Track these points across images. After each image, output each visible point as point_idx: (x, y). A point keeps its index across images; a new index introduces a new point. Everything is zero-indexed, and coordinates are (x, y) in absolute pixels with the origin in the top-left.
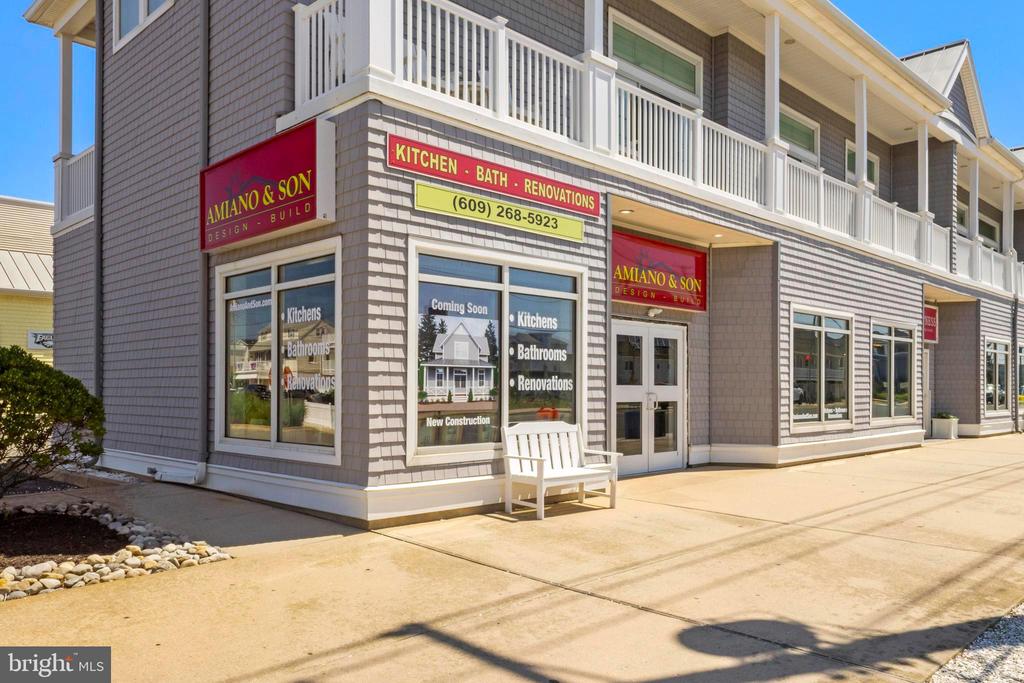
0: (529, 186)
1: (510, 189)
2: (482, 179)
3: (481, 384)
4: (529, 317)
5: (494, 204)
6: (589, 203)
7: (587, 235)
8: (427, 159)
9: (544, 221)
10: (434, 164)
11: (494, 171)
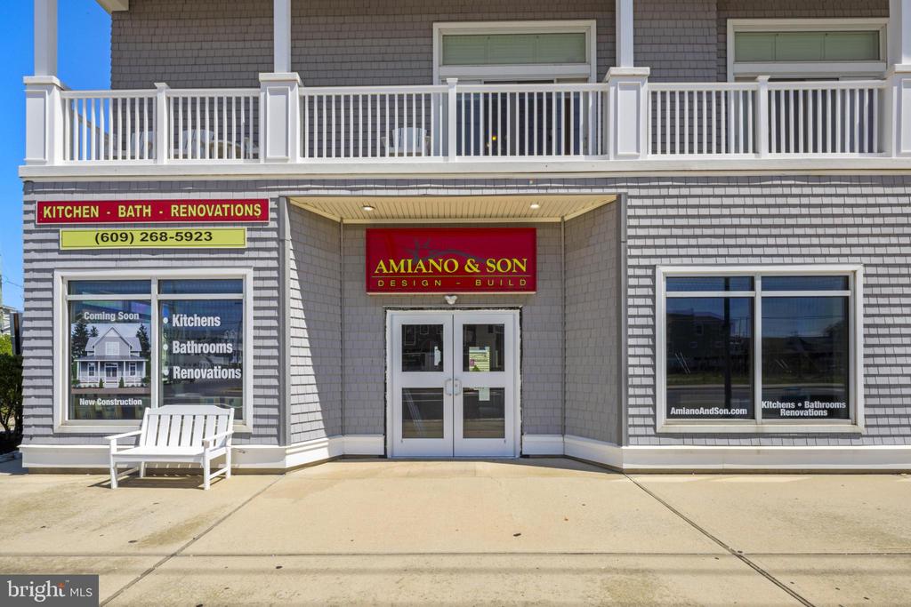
0: (176, 211)
1: (155, 217)
2: (123, 216)
3: (133, 374)
4: (185, 318)
5: (137, 233)
6: (254, 210)
7: (250, 239)
8: (69, 212)
9: (195, 237)
10: (77, 214)
11: (136, 207)
